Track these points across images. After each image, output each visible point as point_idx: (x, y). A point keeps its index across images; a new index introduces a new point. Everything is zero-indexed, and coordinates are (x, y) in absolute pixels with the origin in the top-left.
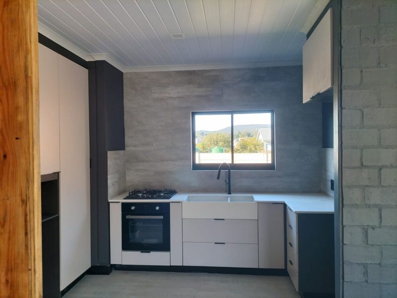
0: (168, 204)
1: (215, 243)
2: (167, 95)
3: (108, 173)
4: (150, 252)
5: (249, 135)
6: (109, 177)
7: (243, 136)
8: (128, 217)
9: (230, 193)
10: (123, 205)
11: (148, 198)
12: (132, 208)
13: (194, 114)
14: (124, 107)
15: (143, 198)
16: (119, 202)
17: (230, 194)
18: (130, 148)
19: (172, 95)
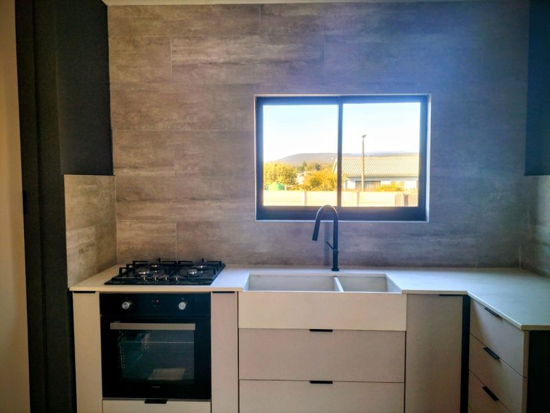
0: (206, 297)
1: (312, 382)
2: (203, 58)
3: (68, 226)
4: (164, 402)
5: (318, 168)
6: (68, 234)
7: (310, 169)
8: (115, 326)
9: (335, 269)
10: (104, 297)
11: (161, 282)
12: (123, 306)
13: (260, 101)
14: (111, 81)
15: (151, 282)
16: (94, 292)
17: (338, 270)
18: (125, 171)
19: (214, 58)
